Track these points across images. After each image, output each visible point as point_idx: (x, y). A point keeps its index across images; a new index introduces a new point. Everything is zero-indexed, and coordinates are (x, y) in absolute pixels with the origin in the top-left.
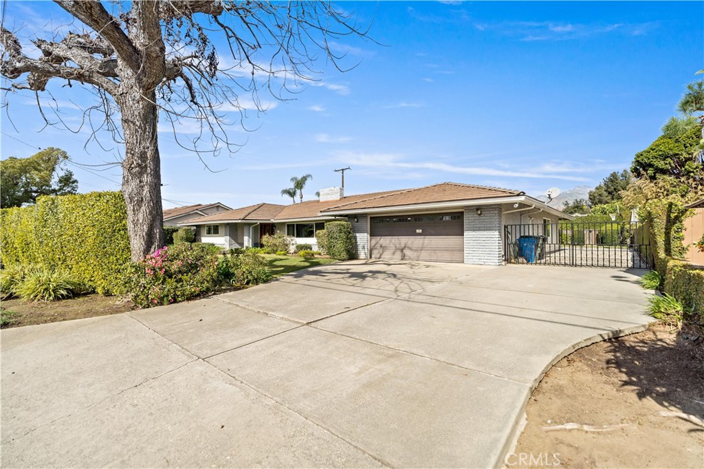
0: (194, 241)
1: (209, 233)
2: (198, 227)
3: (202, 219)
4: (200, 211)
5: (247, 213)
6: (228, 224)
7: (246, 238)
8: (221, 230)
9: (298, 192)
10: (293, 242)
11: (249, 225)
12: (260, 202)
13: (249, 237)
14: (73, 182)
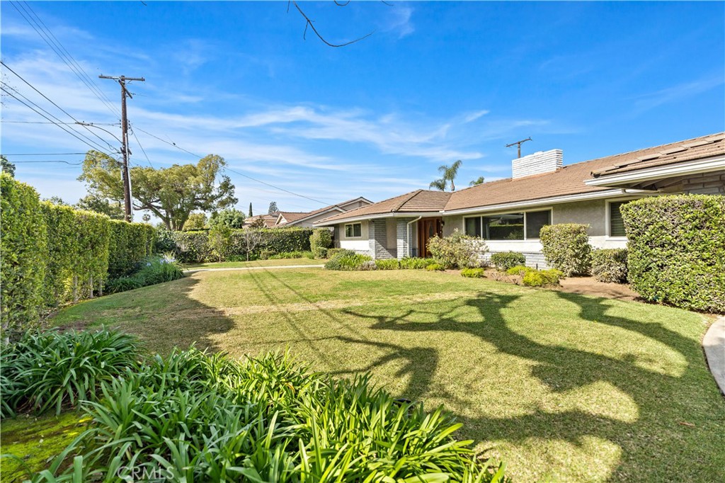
0: (332, 246)
1: (349, 234)
2: (336, 226)
3: (341, 216)
4: (341, 208)
5: (401, 203)
6: (373, 221)
7: (400, 242)
8: (364, 230)
9: (449, 182)
10: (482, 248)
11: (405, 220)
12: (416, 189)
13: (405, 239)
14: (231, 188)
